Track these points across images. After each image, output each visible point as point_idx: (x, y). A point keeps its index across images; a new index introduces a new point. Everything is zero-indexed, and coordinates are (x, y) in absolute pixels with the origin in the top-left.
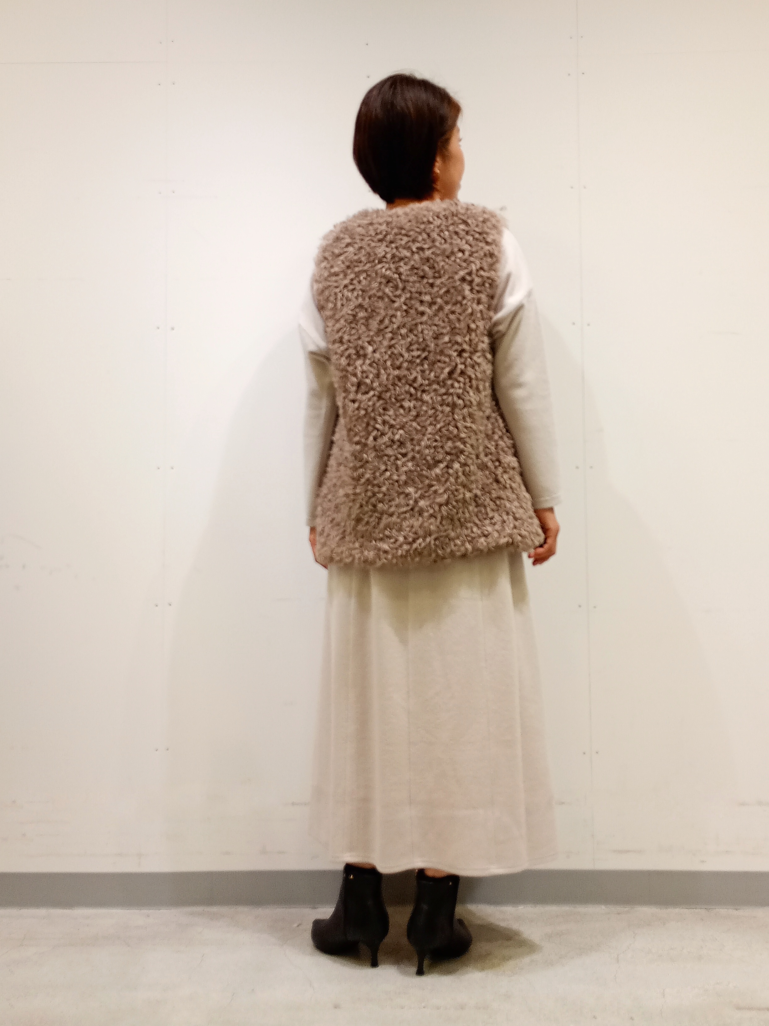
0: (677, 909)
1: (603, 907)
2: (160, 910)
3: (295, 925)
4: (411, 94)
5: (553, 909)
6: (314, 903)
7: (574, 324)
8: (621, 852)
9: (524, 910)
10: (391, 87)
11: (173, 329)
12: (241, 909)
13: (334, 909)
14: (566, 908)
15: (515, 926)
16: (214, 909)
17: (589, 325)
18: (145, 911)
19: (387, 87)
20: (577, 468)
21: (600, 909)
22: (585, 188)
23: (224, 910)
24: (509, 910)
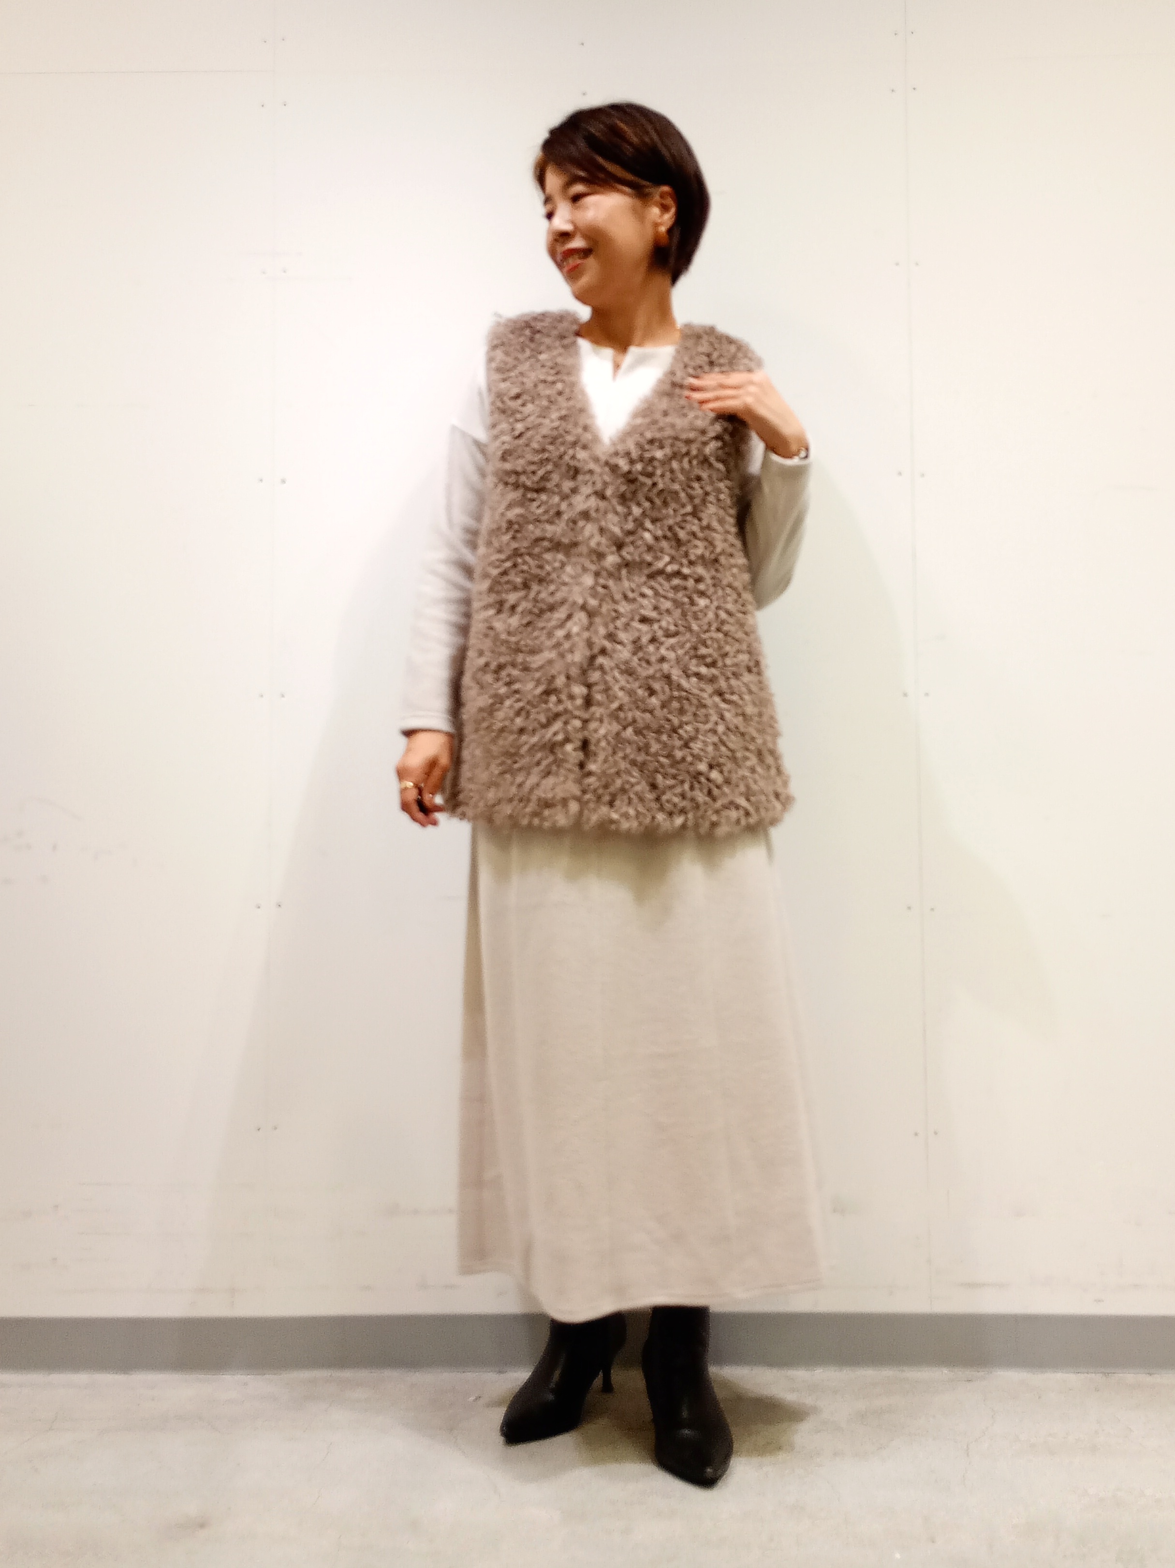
0: (1058, 1374)
1: (945, 1371)
2: (264, 1374)
3: (472, 1399)
5: (868, 1374)
6: (502, 1363)
7: (900, 474)
8: (970, 1286)
9: (824, 1375)
11: (283, 481)
12: (388, 1373)
13: (530, 1374)
14: (887, 1373)
15: (809, 1400)
16: (348, 1374)
17: (923, 475)
18: (241, 1377)
20: (905, 695)
21: (941, 1374)
22: (917, 264)
23: (363, 1374)
24: (800, 1374)
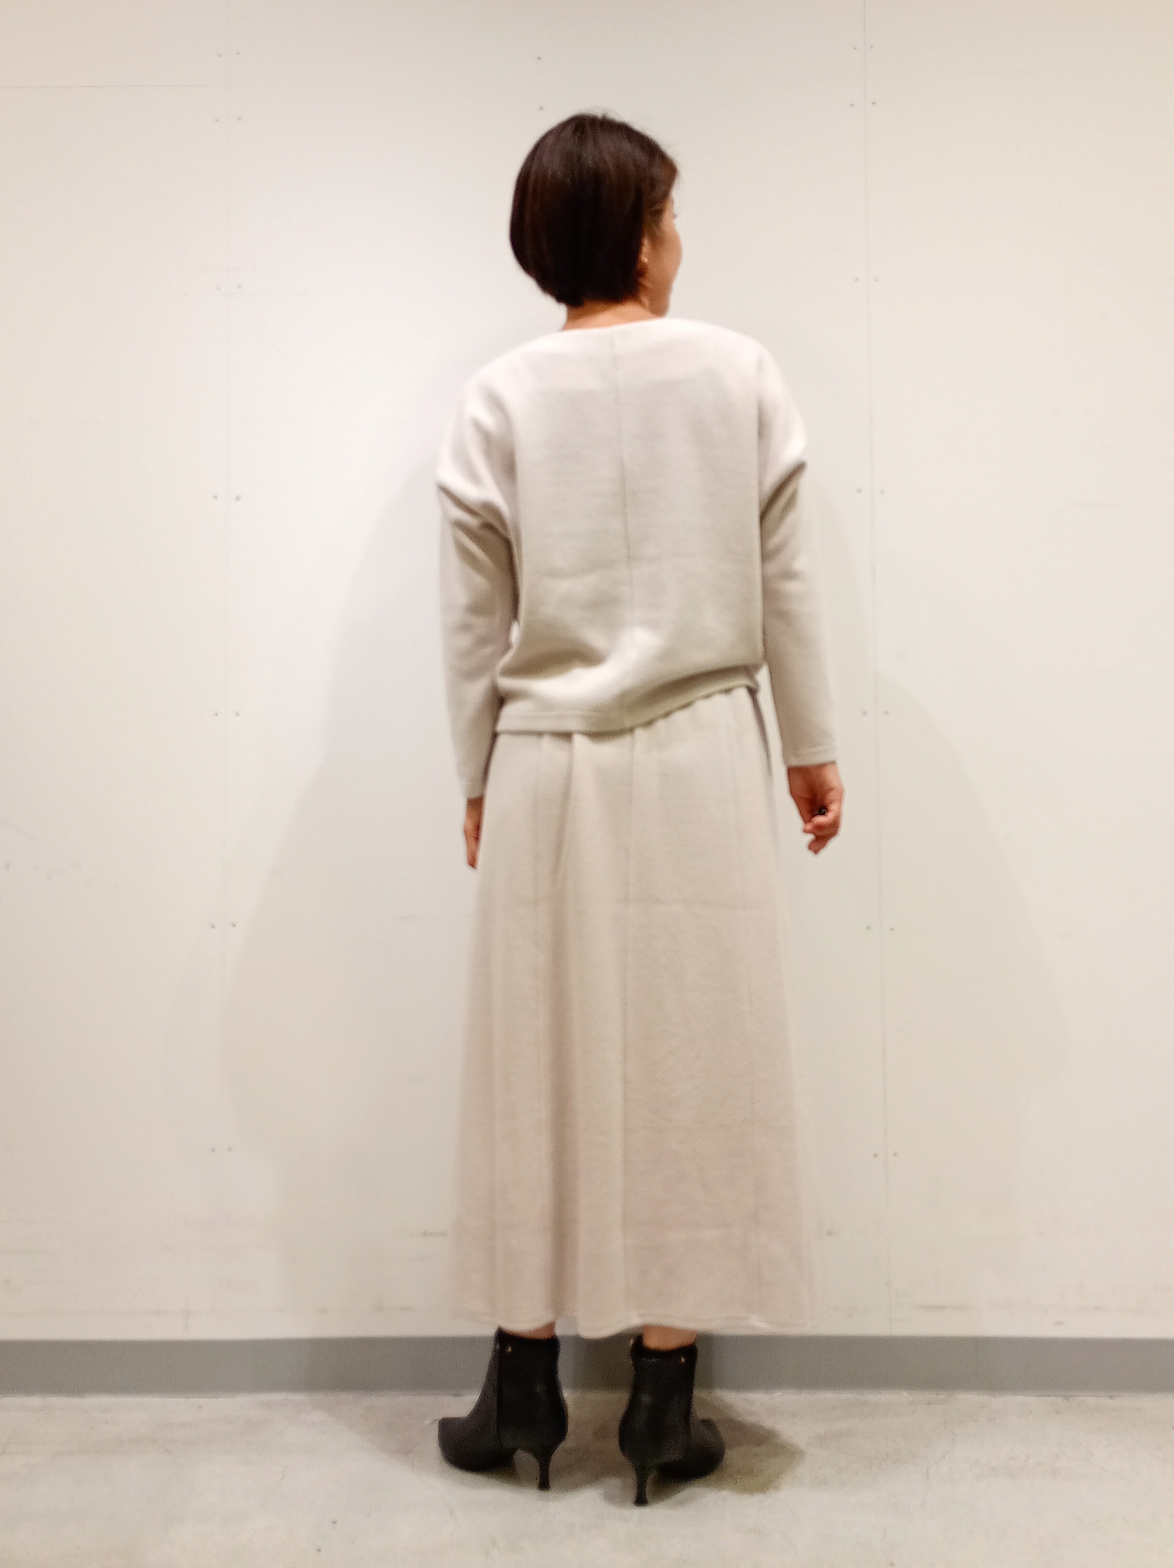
0: (1020, 1397)
1: (905, 1394)
2: (216, 1398)
3: (428, 1422)
4: (609, 144)
5: (827, 1397)
6: (456, 1388)
7: (859, 491)
8: (930, 1308)
9: (781, 1398)
10: (575, 131)
11: (238, 498)
12: (344, 1396)
14: (847, 1396)
15: (768, 1423)
17: (883, 492)
18: (195, 1401)
19: (569, 131)
20: (865, 713)
21: (902, 1397)
22: (876, 280)
24: (759, 1397)
